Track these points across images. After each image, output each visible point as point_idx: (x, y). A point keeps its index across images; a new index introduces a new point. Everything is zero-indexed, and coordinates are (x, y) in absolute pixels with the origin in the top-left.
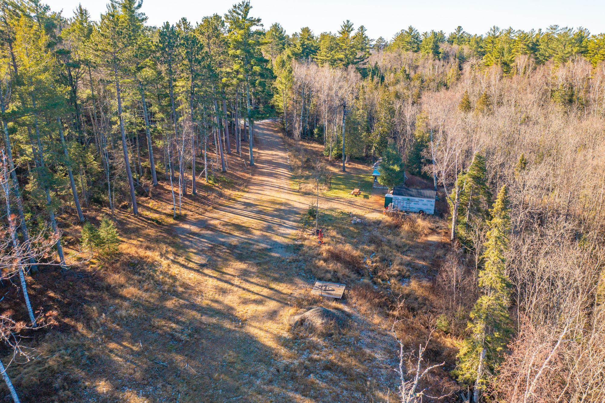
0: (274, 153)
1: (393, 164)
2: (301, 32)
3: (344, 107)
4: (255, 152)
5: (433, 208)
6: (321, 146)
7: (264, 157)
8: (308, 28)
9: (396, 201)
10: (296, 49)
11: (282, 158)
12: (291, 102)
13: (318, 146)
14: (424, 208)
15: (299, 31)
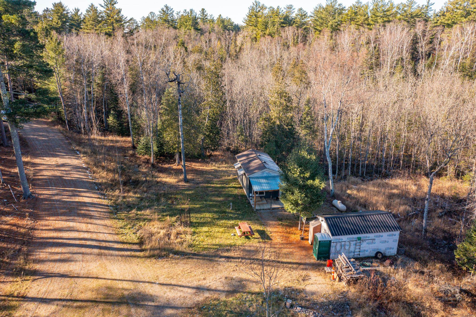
0: (60, 161)
1: (312, 177)
2: (53, 8)
3: (179, 83)
4: (27, 163)
5: (395, 245)
6: (124, 139)
7: (45, 173)
8: (60, 3)
9: (339, 245)
10: (54, 23)
11: (76, 168)
12: (68, 83)
13: (119, 138)
14: (382, 247)
15: (51, 7)
